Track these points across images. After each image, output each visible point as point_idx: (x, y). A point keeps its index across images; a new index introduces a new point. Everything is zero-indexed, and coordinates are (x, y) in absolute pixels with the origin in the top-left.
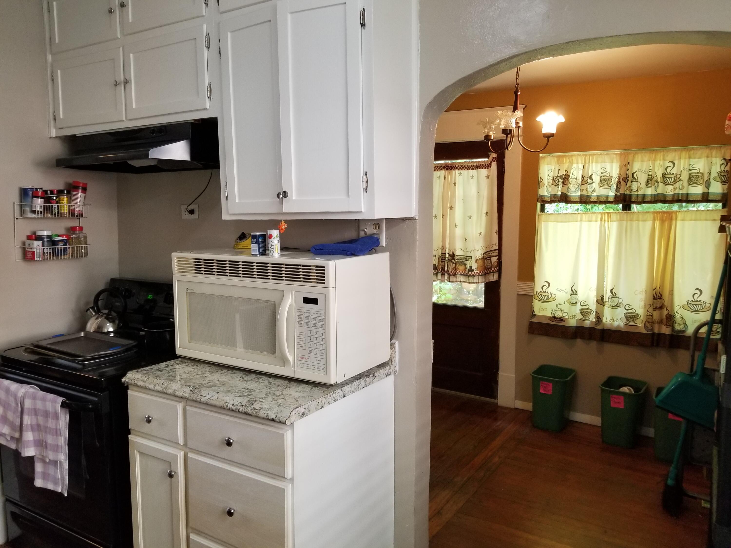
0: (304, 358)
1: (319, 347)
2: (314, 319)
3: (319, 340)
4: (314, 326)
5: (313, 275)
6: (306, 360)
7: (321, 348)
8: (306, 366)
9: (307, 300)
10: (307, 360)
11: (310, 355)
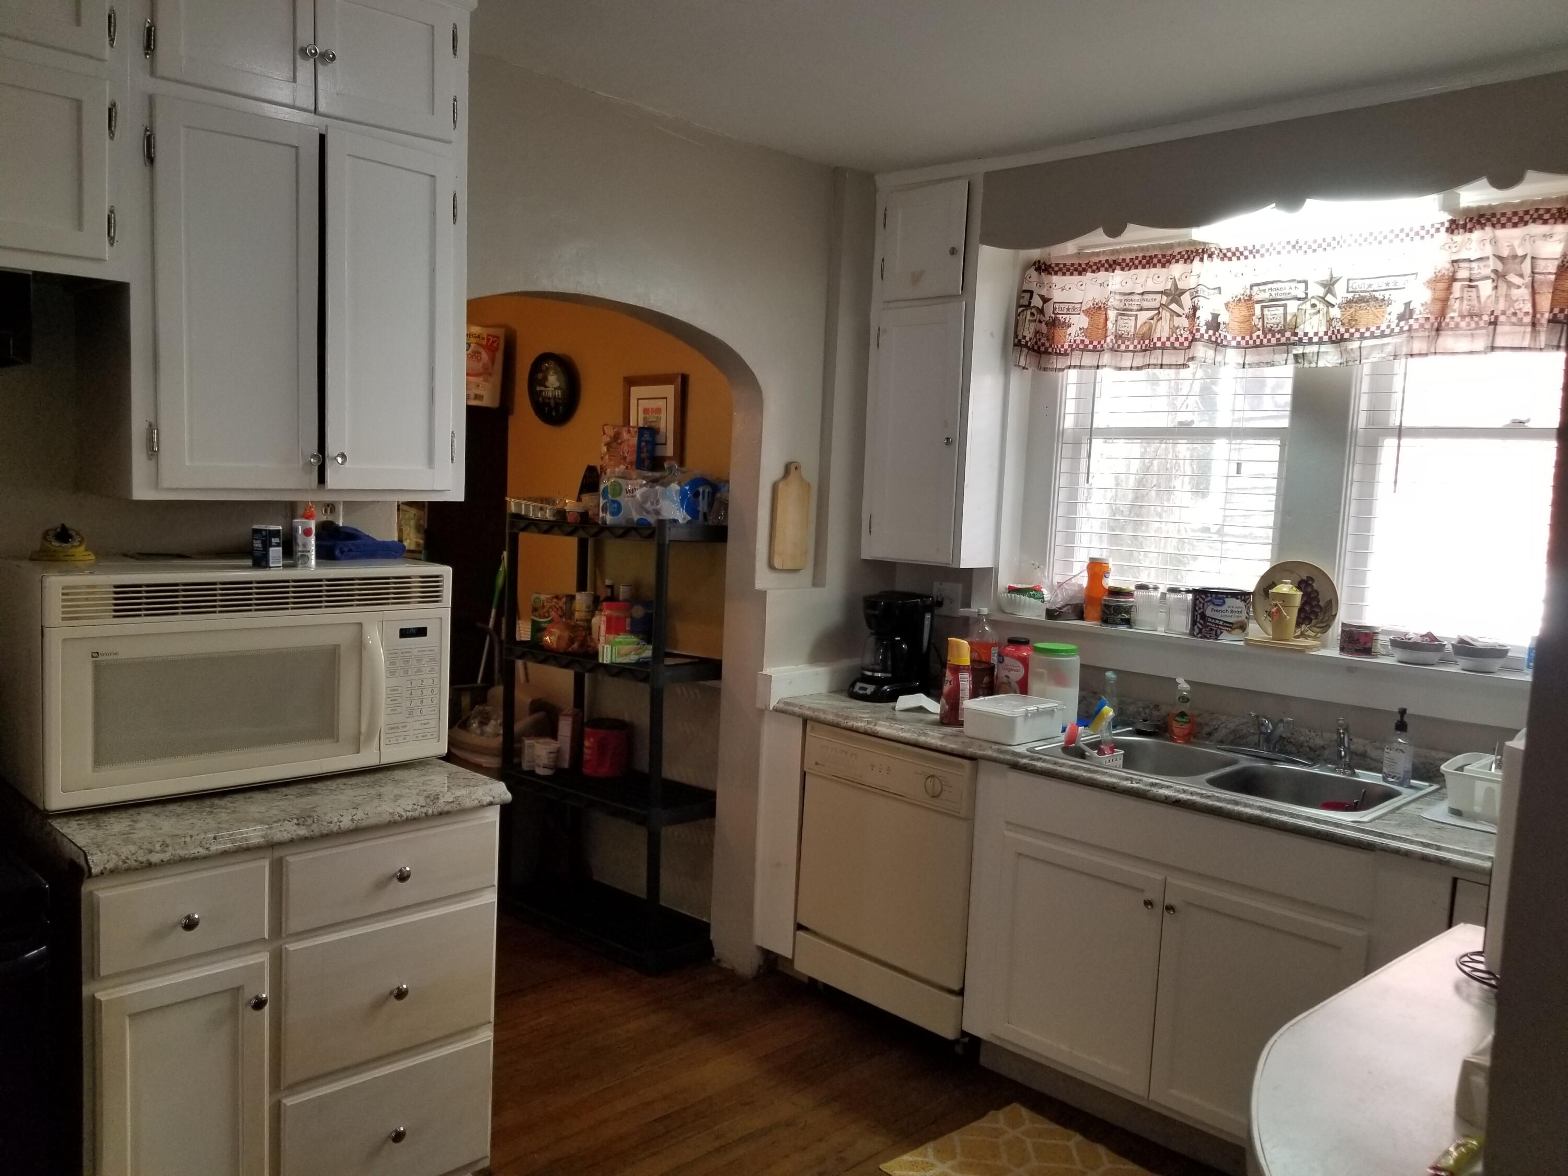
0: (397, 728)
1: (427, 702)
2: (419, 661)
3: (427, 692)
4: (419, 671)
5: (416, 591)
6: (401, 730)
7: (430, 702)
8: (401, 739)
9: (405, 633)
10: (405, 729)
11: (409, 720)
